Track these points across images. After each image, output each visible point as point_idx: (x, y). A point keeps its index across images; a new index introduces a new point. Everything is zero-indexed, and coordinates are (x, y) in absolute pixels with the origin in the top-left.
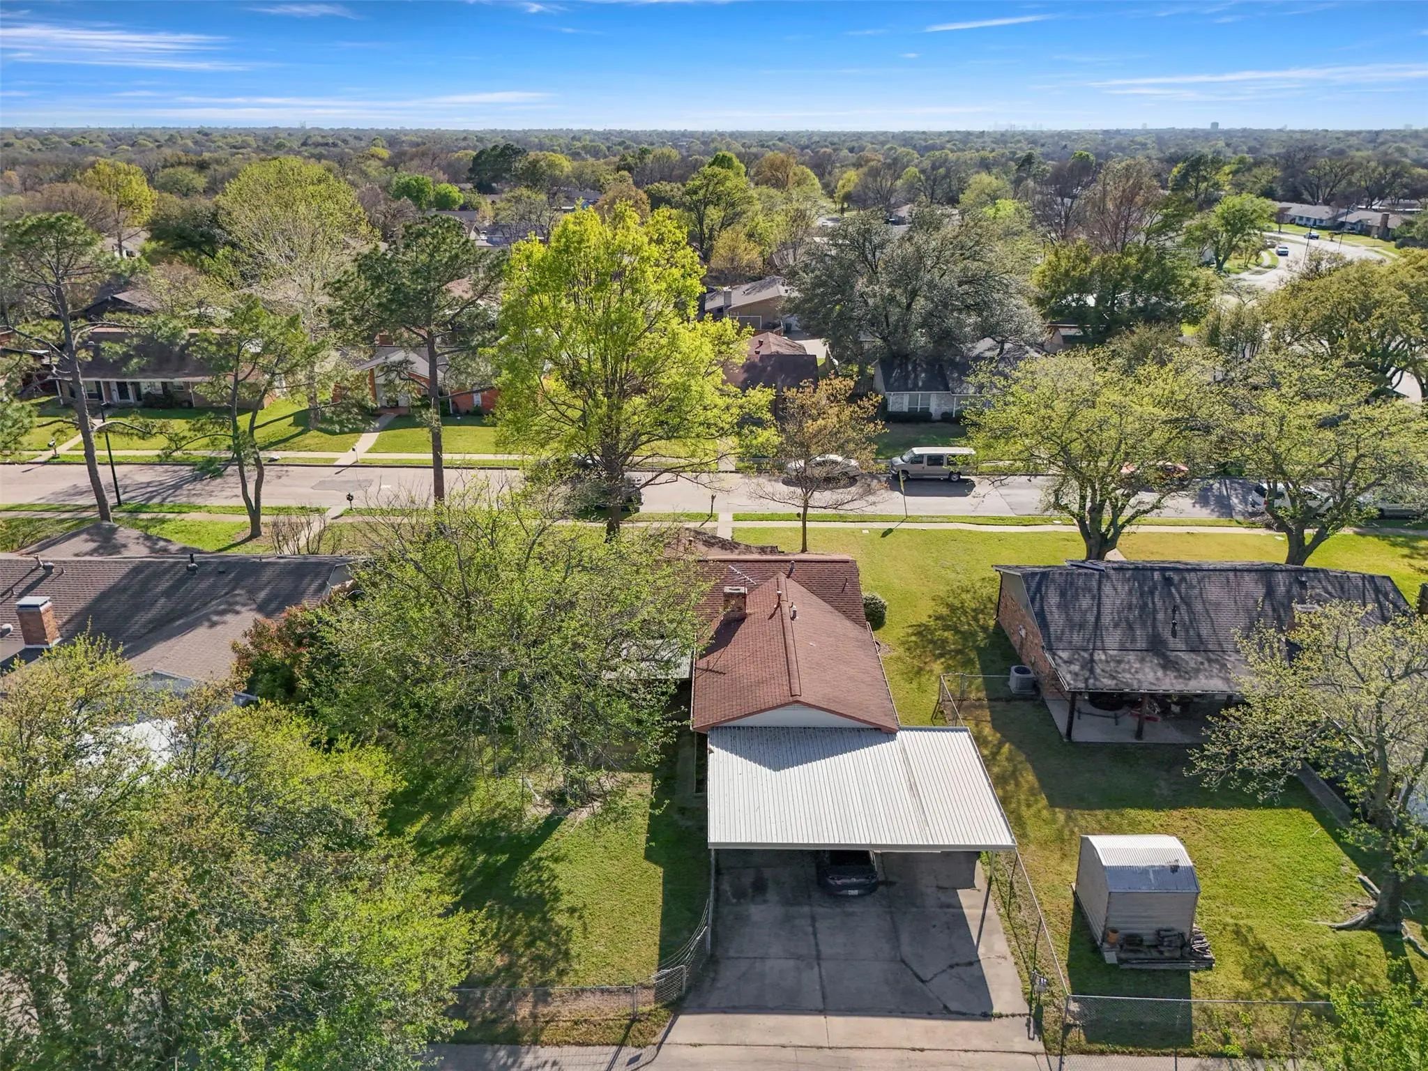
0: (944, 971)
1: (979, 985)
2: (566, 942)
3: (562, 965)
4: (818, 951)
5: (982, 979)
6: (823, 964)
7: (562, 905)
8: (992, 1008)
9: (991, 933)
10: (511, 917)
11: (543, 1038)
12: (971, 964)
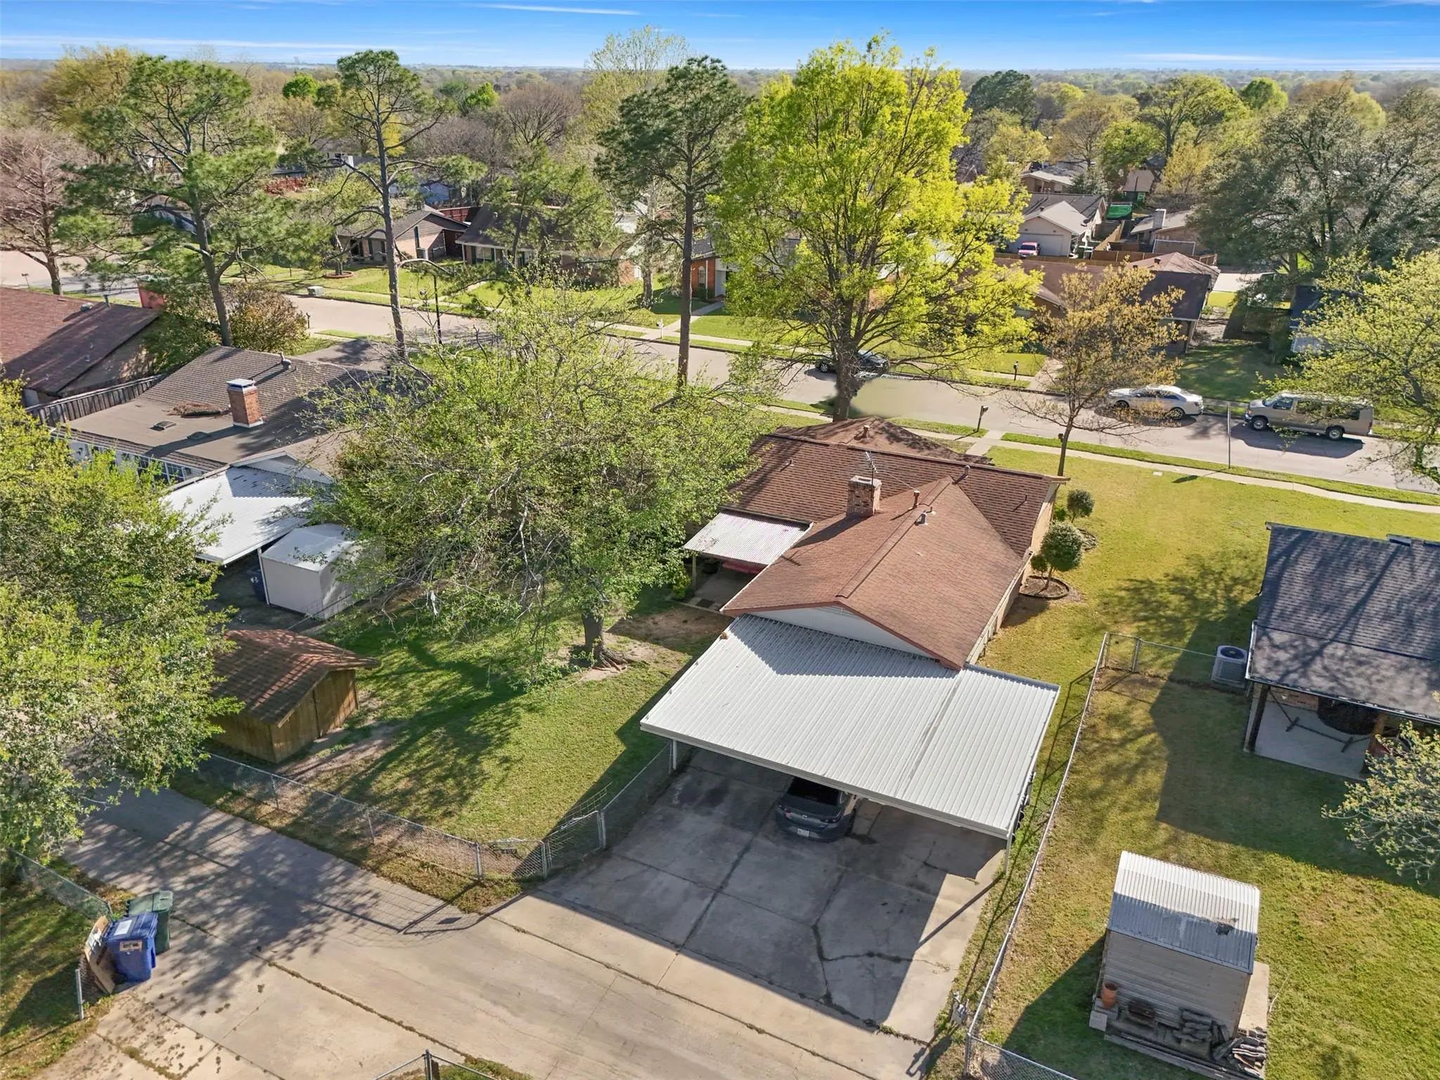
0: (857, 956)
1: (889, 988)
2: (475, 787)
3: (453, 807)
4: (725, 883)
5: (898, 983)
6: (721, 898)
7: (500, 753)
8: (885, 1017)
9: (951, 935)
10: (447, 749)
11: (384, 868)
12: (897, 960)
